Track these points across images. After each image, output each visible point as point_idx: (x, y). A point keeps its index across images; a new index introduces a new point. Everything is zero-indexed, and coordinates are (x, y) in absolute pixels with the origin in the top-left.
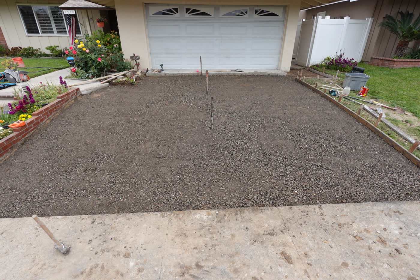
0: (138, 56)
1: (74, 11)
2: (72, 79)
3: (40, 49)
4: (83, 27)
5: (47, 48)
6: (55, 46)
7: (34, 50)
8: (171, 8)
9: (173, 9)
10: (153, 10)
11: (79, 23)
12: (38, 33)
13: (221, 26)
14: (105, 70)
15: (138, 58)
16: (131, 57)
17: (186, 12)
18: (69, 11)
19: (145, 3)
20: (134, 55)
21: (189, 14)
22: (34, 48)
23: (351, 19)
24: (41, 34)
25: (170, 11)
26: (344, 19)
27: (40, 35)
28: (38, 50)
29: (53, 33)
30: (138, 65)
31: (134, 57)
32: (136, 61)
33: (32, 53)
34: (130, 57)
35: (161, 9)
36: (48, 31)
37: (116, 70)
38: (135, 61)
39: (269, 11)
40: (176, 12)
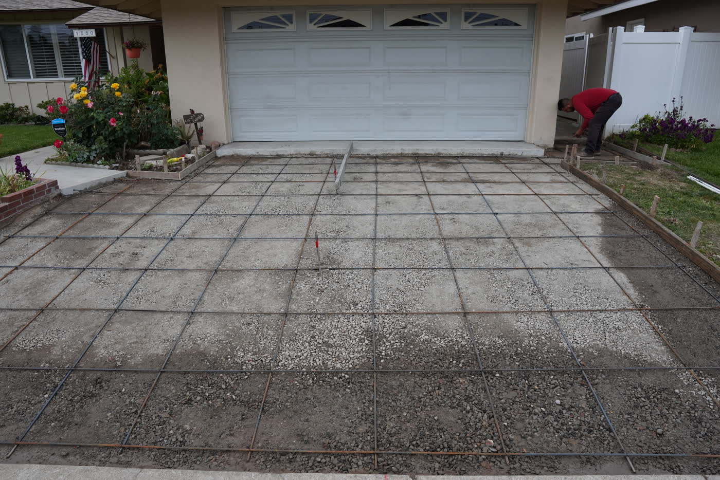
0: (200, 114)
1: (93, 31)
2: (59, 164)
3: (27, 107)
4: (114, 61)
5: (40, 106)
7: (15, 110)
8: (278, 14)
9: (282, 16)
10: (238, 21)
11: (108, 54)
12: (29, 77)
13: (388, 48)
14: (125, 143)
15: (200, 117)
16: (186, 118)
17: (311, 22)
18: (84, 31)
19: (224, 7)
20: (192, 112)
21: (315, 24)
22: (17, 106)
23: (695, 31)
24: (34, 78)
25: (275, 19)
26: (678, 31)
27: (32, 79)
28: (22, 110)
29: (57, 76)
30: (200, 132)
31: (193, 117)
32: (196, 124)
33: (12, 114)
34: (184, 116)
35: (256, 17)
36: (45, 70)
37: (149, 144)
38: (193, 125)
39: (496, 15)
40: (288, 23)
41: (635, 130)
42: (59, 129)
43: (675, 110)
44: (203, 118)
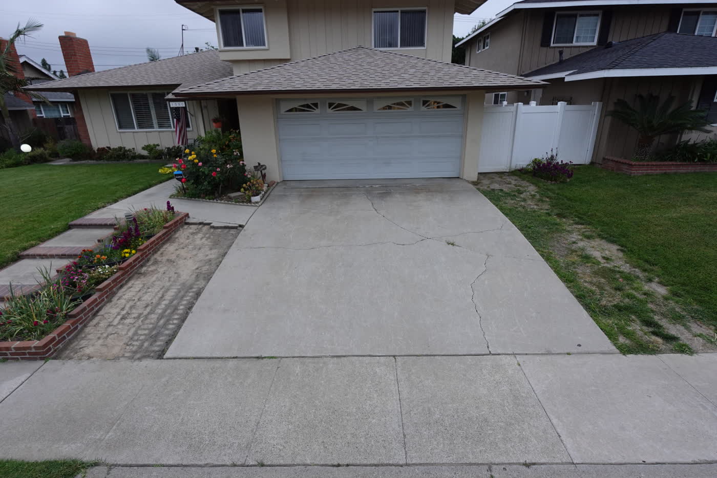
0: (264, 165)
1: (184, 103)
2: (179, 199)
3: (134, 149)
4: (193, 118)
5: (143, 148)
6: (154, 145)
7: (126, 151)
8: (309, 103)
9: (311, 104)
10: (284, 107)
11: (189, 114)
12: (134, 128)
13: (376, 123)
14: (221, 186)
15: (264, 167)
16: (256, 167)
17: (329, 108)
18: (177, 103)
19: (276, 99)
20: (259, 164)
21: (332, 109)
22: (127, 148)
23: (567, 104)
24: (137, 129)
25: (308, 106)
26: (557, 104)
27: (136, 130)
28: (131, 151)
29: (153, 127)
30: (264, 176)
31: (259, 167)
32: (261, 171)
33: (124, 155)
34: (254, 167)
35: (296, 105)
36: (145, 122)
38: (260, 172)
39: (442, 101)
40: (315, 108)
41: (529, 167)
42: (179, 177)
43: (552, 156)
44: (265, 168)
